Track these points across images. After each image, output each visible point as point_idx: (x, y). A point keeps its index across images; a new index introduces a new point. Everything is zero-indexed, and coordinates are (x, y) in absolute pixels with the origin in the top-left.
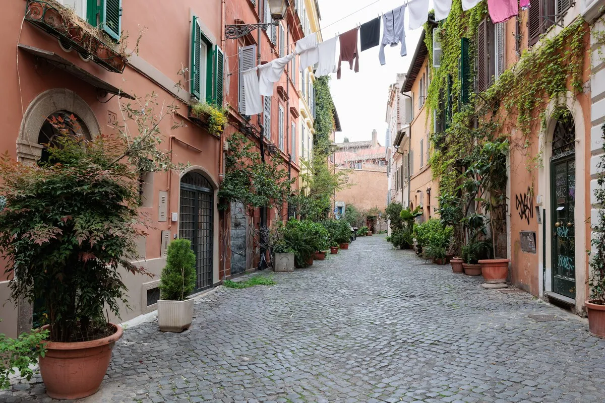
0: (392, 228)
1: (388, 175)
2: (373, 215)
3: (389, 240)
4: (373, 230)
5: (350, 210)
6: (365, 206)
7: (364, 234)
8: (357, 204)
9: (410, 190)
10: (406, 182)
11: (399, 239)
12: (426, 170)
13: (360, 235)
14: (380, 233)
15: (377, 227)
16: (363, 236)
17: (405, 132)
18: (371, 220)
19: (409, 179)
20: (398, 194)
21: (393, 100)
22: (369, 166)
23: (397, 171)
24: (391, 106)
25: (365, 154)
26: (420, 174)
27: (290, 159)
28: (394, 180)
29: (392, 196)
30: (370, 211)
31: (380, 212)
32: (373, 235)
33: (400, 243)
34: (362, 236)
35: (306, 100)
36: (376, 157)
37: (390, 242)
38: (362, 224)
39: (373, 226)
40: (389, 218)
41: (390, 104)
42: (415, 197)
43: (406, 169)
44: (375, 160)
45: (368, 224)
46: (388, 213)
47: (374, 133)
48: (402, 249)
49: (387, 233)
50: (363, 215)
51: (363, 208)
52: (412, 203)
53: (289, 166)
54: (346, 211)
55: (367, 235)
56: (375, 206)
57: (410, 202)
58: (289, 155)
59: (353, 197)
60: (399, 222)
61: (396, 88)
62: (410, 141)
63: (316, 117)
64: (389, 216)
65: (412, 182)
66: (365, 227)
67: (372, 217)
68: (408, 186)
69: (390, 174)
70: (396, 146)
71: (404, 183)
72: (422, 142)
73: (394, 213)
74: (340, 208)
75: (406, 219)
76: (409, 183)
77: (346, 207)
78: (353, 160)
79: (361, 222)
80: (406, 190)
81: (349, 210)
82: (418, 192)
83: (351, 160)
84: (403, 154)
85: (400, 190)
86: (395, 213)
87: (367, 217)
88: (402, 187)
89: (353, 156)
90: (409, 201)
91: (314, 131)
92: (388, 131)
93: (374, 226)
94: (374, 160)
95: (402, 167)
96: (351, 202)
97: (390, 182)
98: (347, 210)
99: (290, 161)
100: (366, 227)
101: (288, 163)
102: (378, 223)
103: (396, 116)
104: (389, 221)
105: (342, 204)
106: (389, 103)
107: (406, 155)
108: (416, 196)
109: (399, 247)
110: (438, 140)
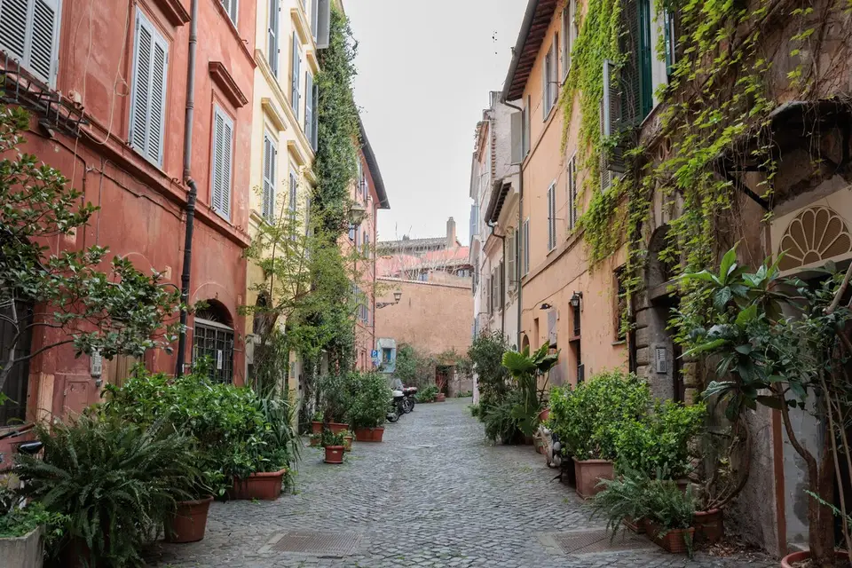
0: (481, 391)
1: (474, 291)
2: (447, 364)
3: (475, 412)
4: (446, 391)
5: (405, 355)
6: (434, 348)
7: (430, 398)
8: (418, 344)
9: (523, 307)
10: (510, 293)
11: (501, 420)
12: (566, 252)
13: (423, 401)
14: (460, 396)
15: (454, 387)
16: (429, 402)
17: (509, 184)
18: (443, 373)
19: (520, 283)
20: (493, 321)
21: (483, 147)
22: (442, 277)
23: (492, 277)
24: (480, 160)
25: (435, 259)
26: (547, 267)
27: (191, 194)
28: (485, 297)
29: (481, 326)
30: (442, 357)
31: (459, 358)
32: (448, 401)
33: (503, 429)
34: (427, 402)
35: (286, 94)
36: (452, 264)
37: (477, 418)
38: (427, 381)
39: (446, 384)
40: (477, 370)
41: (478, 156)
42: (533, 322)
43: (511, 264)
44: (451, 267)
45: (437, 379)
46: (475, 359)
47: (451, 224)
48: (506, 443)
49: (471, 395)
50: (430, 365)
51: (430, 351)
52: (526, 338)
53: (188, 215)
54: (398, 355)
55: (435, 399)
56: (450, 348)
57: (523, 335)
58: (190, 184)
59: (412, 332)
60: (499, 380)
61: (489, 118)
62: (521, 202)
63: (319, 148)
64: (475, 365)
65: (525, 291)
66: (432, 385)
67: (444, 368)
68: (516, 302)
69: (478, 288)
70: (491, 224)
71: (507, 296)
72: (552, 194)
73: (487, 357)
74: (387, 351)
75: (517, 372)
76: (519, 293)
77: (398, 349)
78: (413, 267)
79: (425, 376)
80: (512, 312)
81: (404, 353)
82: (544, 307)
83: (409, 268)
84: (504, 238)
85: (497, 313)
86: (490, 358)
87: (437, 368)
88: (503, 306)
89: (413, 262)
90: (519, 332)
91: (314, 177)
92: (473, 207)
93: (450, 384)
94: (449, 269)
95: (502, 265)
96: (408, 340)
97: (478, 302)
98: (400, 355)
99: (191, 201)
100: (435, 385)
101: (185, 207)
102: (456, 379)
103: (490, 171)
104: (476, 376)
105: (391, 344)
106: (475, 155)
107: (511, 236)
108: (537, 320)
109: (499, 439)
110: (617, 140)
